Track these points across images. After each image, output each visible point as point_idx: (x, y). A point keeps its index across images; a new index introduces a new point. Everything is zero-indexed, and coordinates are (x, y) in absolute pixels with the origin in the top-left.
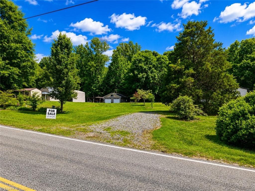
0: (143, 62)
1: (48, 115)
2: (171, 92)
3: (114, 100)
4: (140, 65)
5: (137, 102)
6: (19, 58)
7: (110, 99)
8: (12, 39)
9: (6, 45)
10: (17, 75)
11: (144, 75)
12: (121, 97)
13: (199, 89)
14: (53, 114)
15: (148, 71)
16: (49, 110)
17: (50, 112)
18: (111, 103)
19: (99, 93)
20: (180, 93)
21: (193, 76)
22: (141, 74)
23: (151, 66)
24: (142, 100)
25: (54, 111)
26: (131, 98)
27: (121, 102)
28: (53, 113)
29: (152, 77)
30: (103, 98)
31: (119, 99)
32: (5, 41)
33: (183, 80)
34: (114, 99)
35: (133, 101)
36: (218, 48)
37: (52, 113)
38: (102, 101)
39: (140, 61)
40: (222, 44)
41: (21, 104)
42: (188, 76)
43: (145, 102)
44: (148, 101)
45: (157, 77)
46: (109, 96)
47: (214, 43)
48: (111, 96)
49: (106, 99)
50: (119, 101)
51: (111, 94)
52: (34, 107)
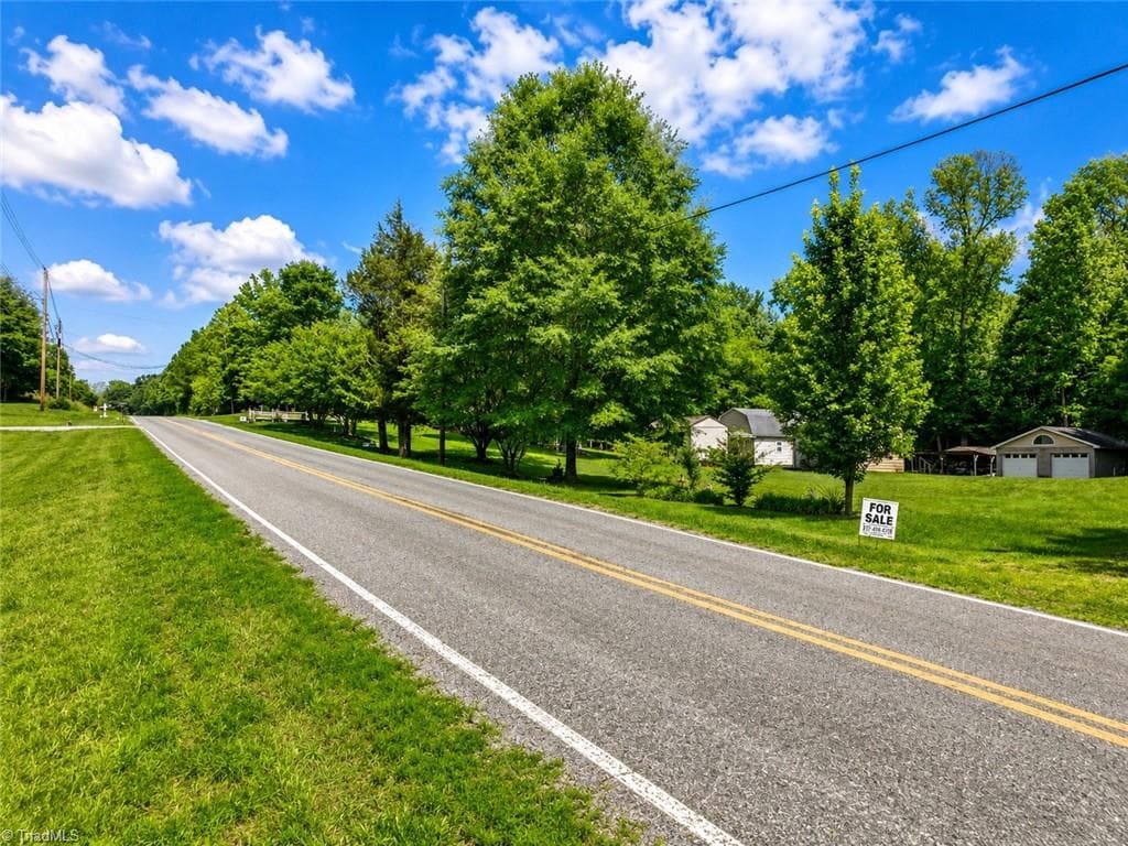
1: (867, 524)
3: (1059, 464)
7: (1033, 456)
12: (1096, 446)
14: (885, 520)
16: (872, 504)
17: (874, 512)
18: (1040, 476)
19: (968, 428)
25: (887, 509)
27: (1100, 472)
28: (886, 516)
30: (991, 451)
31: (1087, 459)
34: (1057, 455)
37: (882, 517)
38: (985, 466)
41: (694, 478)
46: (1027, 441)
48: (1038, 441)
49: (1008, 456)
50: (1083, 465)
51: (1036, 433)
52: (740, 492)
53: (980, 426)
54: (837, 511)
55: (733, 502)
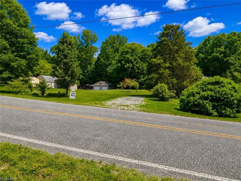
0: (130, 53)
1: (71, 96)
2: (152, 81)
3: (103, 88)
4: (127, 56)
5: (124, 89)
6: (25, 51)
7: (99, 86)
8: (20, 35)
9: (14, 40)
10: (24, 66)
11: (130, 65)
12: (108, 85)
13: (173, 78)
15: (133, 62)
17: (72, 94)
18: (100, 90)
19: (89, 81)
20: (159, 81)
21: (169, 68)
22: (127, 64)
23: (137, 58)
24: (128, 88)
26: (118, 86)
27: (109, 89)
28: (74, 95)
29: (137, 67)
30: (93, 85)
32: (13, 37)
33: (161, 72)
34: (103, 86)
35: (120, 88)
36: (189, 46)
38: (91, 88)
39: (127, 53)
40: (192, 43)
41: (31, 90)
42: (165, 68)
43: (131, 89)
44: (133, 88)
45: (141, 67)
46: (98, 84)
47: (186, 42)
48: (100, 84)
49: (95, 86)
50: (107, 88)
51: (99, 82)
52: (43, 93)
53: (91, 81)
54: (65, 95)
55: (41, 95)
